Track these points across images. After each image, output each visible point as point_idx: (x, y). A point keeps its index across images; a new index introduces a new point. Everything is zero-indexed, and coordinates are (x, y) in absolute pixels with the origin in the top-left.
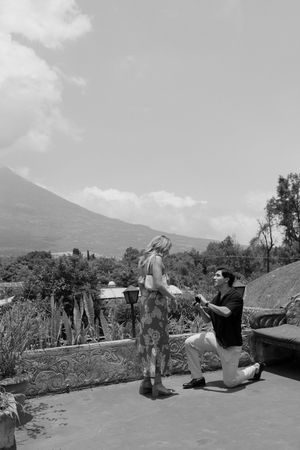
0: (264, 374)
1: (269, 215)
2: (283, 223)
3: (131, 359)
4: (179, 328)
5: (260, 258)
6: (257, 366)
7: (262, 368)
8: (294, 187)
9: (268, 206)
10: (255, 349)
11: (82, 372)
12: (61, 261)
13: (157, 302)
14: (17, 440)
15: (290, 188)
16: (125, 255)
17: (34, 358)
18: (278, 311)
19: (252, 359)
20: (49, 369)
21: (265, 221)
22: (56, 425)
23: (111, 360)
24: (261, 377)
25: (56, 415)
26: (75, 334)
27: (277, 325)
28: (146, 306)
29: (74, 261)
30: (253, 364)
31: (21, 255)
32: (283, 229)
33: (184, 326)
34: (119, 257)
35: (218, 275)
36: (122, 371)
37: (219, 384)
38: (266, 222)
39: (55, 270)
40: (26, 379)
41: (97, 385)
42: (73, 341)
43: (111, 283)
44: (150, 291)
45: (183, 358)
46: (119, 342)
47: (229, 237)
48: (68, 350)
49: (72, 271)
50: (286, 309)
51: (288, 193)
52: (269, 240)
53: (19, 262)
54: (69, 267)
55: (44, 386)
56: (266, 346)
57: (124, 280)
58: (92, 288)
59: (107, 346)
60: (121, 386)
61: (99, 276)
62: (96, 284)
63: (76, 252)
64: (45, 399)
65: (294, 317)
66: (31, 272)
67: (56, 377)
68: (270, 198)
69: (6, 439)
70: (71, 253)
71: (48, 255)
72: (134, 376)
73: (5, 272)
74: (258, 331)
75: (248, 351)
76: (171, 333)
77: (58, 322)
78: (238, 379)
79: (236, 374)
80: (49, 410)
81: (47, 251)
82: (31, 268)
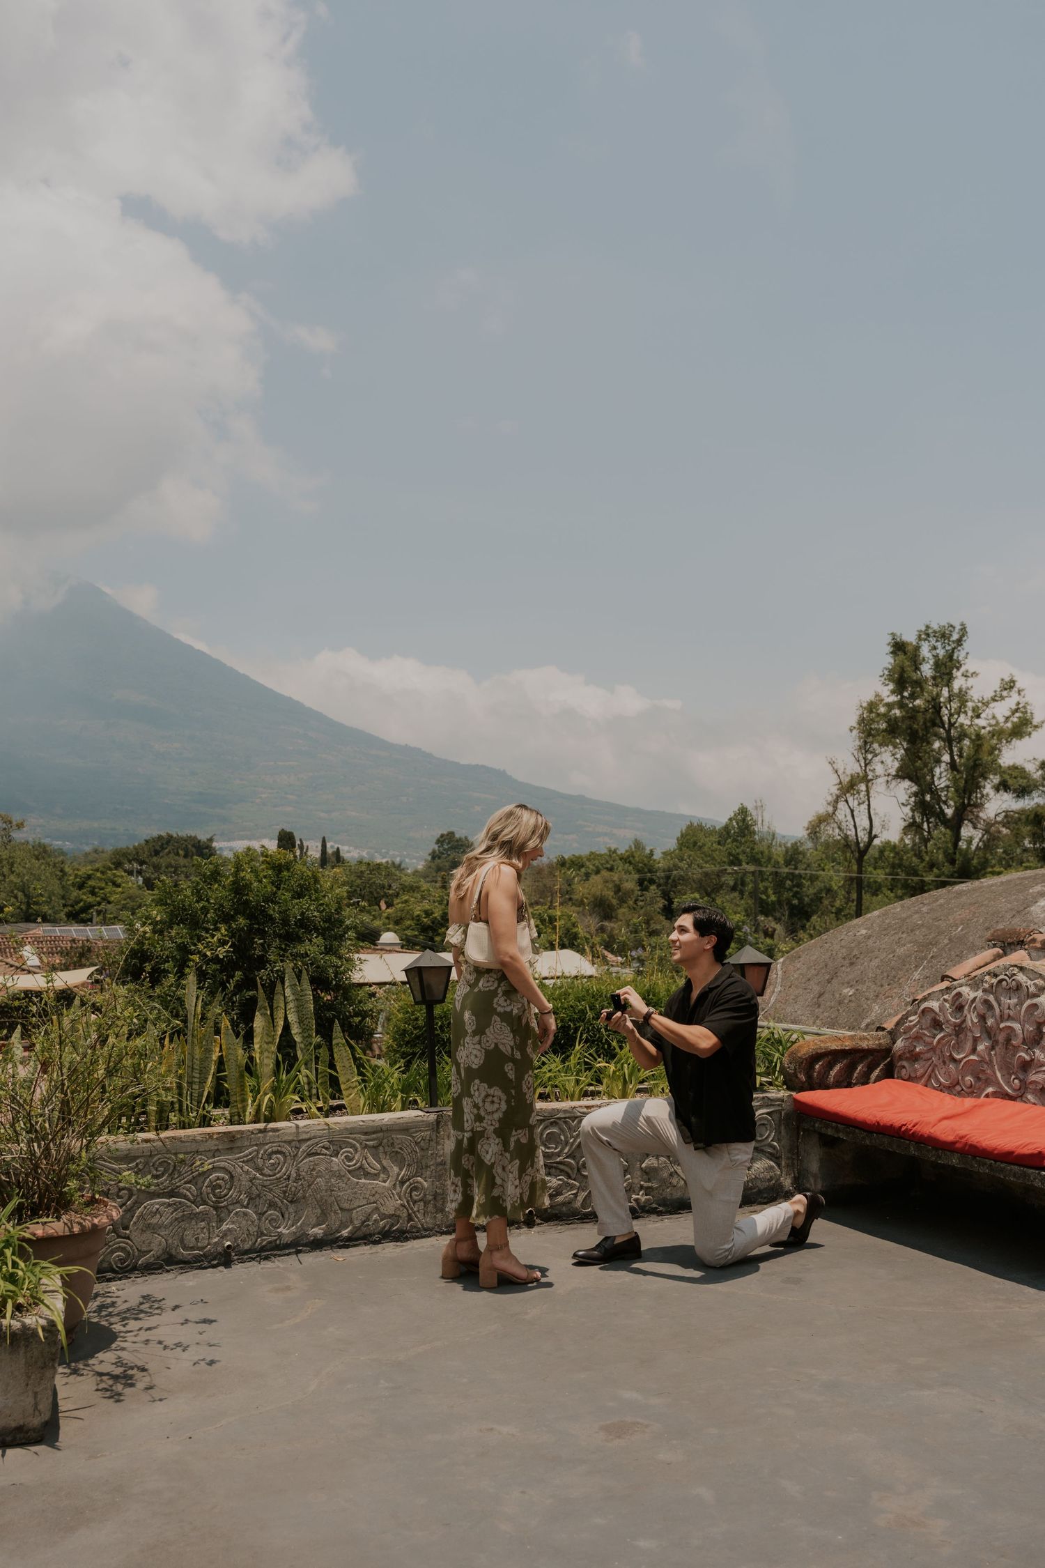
0: (821, 1229)
1: (865, 748)
2: (902, 774)
3: (421, 1169)
4: (569, 1081)
5: (835, 876)
6: (799, 1203)
7: (813, 1210)
8: (938, 665)
9: (862, 721)
10: (795, 1152)
11: (272, 1205)
12: (238, 868)
13: (500, 1004)
14: (63, 1405)
15: (927, 670)
16: (434, 856)
17: (127, 1158)
18: (870, 1040)
19: (787, 1182)
20: (172, 1194)
21: (852, 767)
22: (182, 1363)
23: (361, 1171)
24: (810, 1240)
25: (186, 1334)
26: (256, 1091)
27: (865, 1080)
28: (467, 1015)
29: (278, 868)
30: (787, 1196)
31: (125, 843)
32: (904, 789)
33: (585, 1078)
34: (416, 861)
35: (683, 930)
36: (392, 1205)
37: (681, 1255)
38: (854, 768)
39: (218, 893)
40: (101, 1220)
41: (317, 1245)
42: (250, 1110)
43: (388, 937)
44: (479, 971)
45: (577, 1173)
46: (386, 1117)
47: (743, 811)
48: (231, 1138)
49: (271, 899)
50: (893, 1034)
51: (919, 684)
52: (863, 822)
53: (118, 865)
54: (260, 887)
55: (156, 1245)
56: (828, 1142)
57: (424, 929)
58: (329, 950)
59: (351, 1131)
60: (389, 1250)
61: (351, 917)
62: (341, 938)
63: (286, 840)
64: (157, 1285)
65: (915, 1058)
66: (149, 896)
67: (193, 1216)
68: (870, 697)
69: (30, 1400)
70: (272, 845)
71: (203, 849)
72: (428, 1221)
73: (75, 893)
74: (808, 1097)
75: (775, 1157)
76: (543, 1097)
77: (209, 1051)
78: (738, 1243)
79: (731, 1226)
80: (168, 1316)
81: (203, 837)
82: (149, 884)
